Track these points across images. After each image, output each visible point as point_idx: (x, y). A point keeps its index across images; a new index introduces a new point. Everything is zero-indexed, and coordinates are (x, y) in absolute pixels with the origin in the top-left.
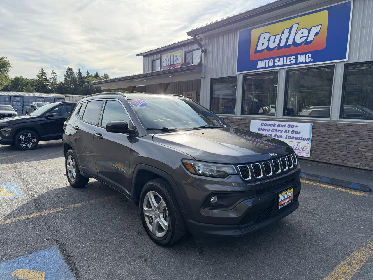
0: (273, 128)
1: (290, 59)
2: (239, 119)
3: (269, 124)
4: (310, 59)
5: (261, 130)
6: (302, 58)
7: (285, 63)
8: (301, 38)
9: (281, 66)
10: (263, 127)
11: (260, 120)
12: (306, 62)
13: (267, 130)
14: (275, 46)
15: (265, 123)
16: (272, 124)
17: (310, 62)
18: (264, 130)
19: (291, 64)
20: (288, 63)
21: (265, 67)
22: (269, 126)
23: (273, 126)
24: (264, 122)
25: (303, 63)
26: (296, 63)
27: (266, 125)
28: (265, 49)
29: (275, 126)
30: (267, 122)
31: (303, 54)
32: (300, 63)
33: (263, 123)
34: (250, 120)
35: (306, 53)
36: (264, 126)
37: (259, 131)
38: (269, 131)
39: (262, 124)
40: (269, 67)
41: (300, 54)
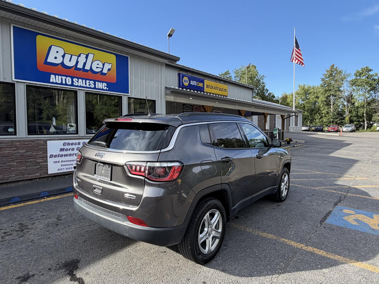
0: (77, 146)
1: (89, 83)
2: (26, 141)
3: (73, 143)
4: (106, 87)
5: (64, 151)
6: (100, 85)
7: (84, 85)
8: (97, 68)
9: (80, 87)
10: (66, 147)
11: (60, 140)
12: (103, 89)
13: (71, 150)
14: (72, 66)
15: (68, 143)
16: (77, 143)
17: (106, 90)
18: (67, 150)
19: (90, 88)
20: (88, 86)
21: (62, 84)
22: (73, 145)
23: (78, 145)
24: (67, 141)
25: (100, 89)
26: (95, 88)
27: (69, 144)
28: (60, 64)
29: (80, 145)
30: (71, 141)
31: (100, 82)
32: (98, 89)
33: (66, 143)
34: (46, 141)
35: (103, 82)
36: (67, 145)
37: (61, 152)
38: (74, 150)
39: (64, 143)
40: (66, 84)
41: (98, 81)
